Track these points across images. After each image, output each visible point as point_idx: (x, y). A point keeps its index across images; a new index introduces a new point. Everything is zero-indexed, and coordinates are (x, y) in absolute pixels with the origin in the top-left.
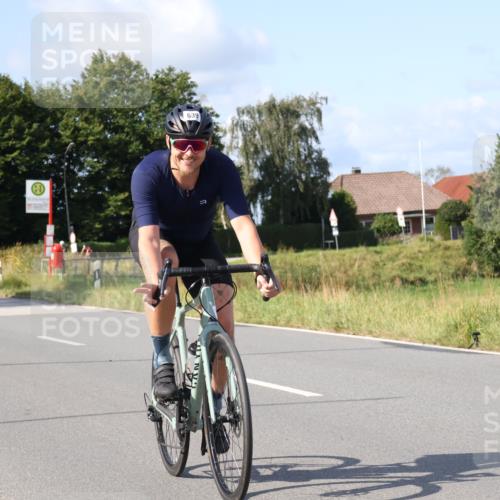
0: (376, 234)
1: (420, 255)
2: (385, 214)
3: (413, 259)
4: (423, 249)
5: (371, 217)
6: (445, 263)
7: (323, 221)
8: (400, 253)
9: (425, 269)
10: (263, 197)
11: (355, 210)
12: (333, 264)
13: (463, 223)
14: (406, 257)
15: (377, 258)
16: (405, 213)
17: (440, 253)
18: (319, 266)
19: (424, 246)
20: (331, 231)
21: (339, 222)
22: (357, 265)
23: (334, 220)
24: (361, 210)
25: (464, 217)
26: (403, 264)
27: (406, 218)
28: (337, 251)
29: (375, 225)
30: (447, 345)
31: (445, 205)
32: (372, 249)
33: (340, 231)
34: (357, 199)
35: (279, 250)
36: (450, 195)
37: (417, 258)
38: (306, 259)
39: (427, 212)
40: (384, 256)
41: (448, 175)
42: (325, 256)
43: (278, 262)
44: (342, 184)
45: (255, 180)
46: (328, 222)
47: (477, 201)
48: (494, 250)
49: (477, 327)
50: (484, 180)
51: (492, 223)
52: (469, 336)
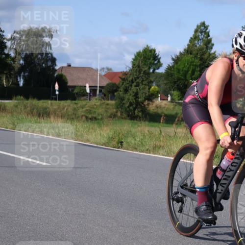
0: (76, 95)
1: (95, 106)
2: (81, 86)
3: (91, 108)
4: (97, 104)
5: (74, 87)
6: (106, 111)
7: (52, 87)
8: (86, 104)
9: (97, 113)
10: (24, 73)
11: (67, 83)
12: (55, 107)
13: (116, 94)
14: (89, 106)
15: (75, 106)
16: (90, 87)
17: (104, 106)
18: (48, 108)
19: (97, 102)
20: (55, 92)
21: (59, 88)
22: (66, 109)
23: (57, 86)
24: (70, 84)
25: (116, 91)
26: (87, 110)
27: (90, 89)
28: (57, 101)
29: (76, 91)
30: (108, 146)
31: (108, 85)
32: (74, 102)
33: (59, 92)
34: (68, 78)
35: (30, 99)
36: (111, 80)
37: (94, 108)
38: (42, 104)
39: (100, 87)
40: (79, 105)
41: (110, 71)
42: (51, 104)
43: (29, 104)
44: (62, 71)
45: (21, 65)
46: (54, 88)
47: (123, 84)
48: (128, 107)
49: (122, 139)
50: (127, 75)
51: (128, 94)
52: (118, 143)
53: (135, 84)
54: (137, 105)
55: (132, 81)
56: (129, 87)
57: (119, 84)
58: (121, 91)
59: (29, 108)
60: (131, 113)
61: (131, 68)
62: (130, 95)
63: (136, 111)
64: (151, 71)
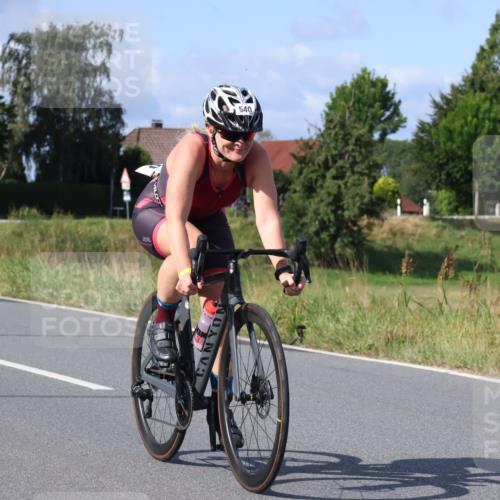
7: (112, 183)
10: (38, 148)
12: (122, 236)
18: (104, 237)
20: (122, 196)
21: (132, 185)
23: (126, 182)
28: (128, 221)
33: (132, 196)
34: (155, 160)
35: (55, 215)
38: (88, 228)
42: (112, 226)
43: (52, 229)
44: (138, 139)
45: (30, 125)
46: (118, 184)
47: (301, 173)
48: (317, 233)
49: (302, 319)
50: (311, 148)
51: (316, 200)
52: (291, 331)
53: (333, 172)
54: (339, 230)
55: (326, 166)
56: (316, 180)
57: (291, 172)
58: (295, 191)
59: (53, 240)
60: (323, 250)
61: (323, 129)
62: (322, 201)
63: (337, 245)
64: (376, 136)
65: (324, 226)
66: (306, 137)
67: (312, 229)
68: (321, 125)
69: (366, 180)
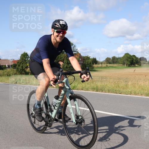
6: (13, 72)
29: (3, 67)
54: (23, 70)
55: (21, 63)
56: (20, 65)
57: (17, 64)
58: (17, 66)
60: (21, 72)
62: (20, 67)
63: (23, 72)
64: (26, 59)
65: (21, 70)
66: (18, 60)
67: (20, 70)
68: (20, 58)
69: (25, 64)
